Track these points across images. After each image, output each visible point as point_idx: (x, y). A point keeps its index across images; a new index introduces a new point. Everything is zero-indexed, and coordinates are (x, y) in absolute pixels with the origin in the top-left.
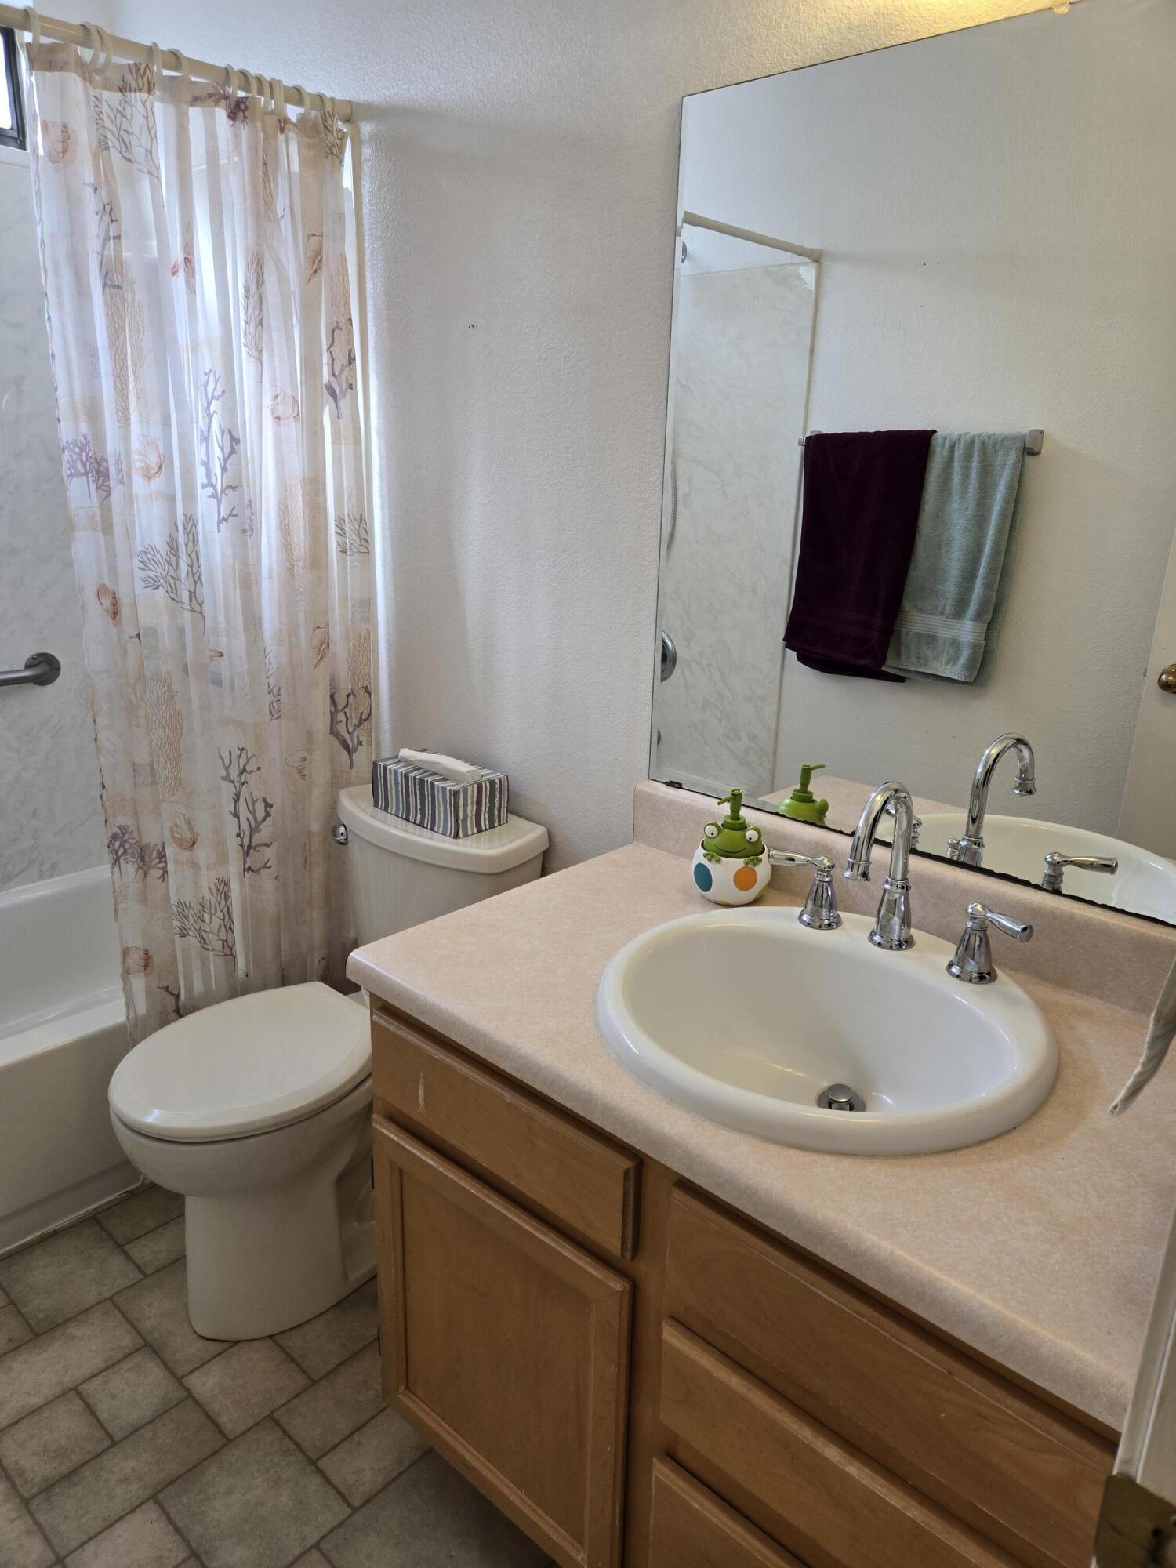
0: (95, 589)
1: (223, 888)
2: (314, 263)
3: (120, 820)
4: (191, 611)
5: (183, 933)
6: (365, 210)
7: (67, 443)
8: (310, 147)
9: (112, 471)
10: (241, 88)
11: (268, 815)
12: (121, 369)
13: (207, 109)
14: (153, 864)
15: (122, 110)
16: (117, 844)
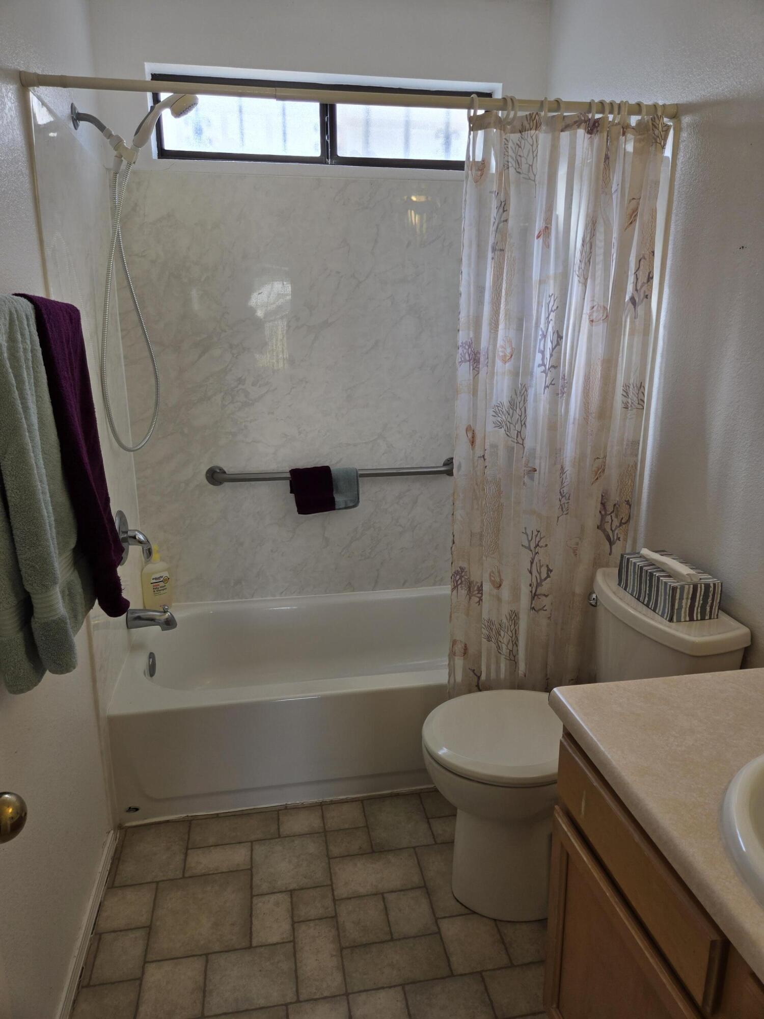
0: (465, 428)
1: (514, 617)
2: (631, 217)
3: (461, 564)
4: (517, 443)
5: (489, 639)
6: (678, 174)
7: (462, 343)
8: (640, 141)
9: (482, 359)
10: (598, 112)
11: (548, 576)
12: (497, 299)
13: (572, 131)
14: (474, 593)
15: (519, 144)
16: (458, 577)
